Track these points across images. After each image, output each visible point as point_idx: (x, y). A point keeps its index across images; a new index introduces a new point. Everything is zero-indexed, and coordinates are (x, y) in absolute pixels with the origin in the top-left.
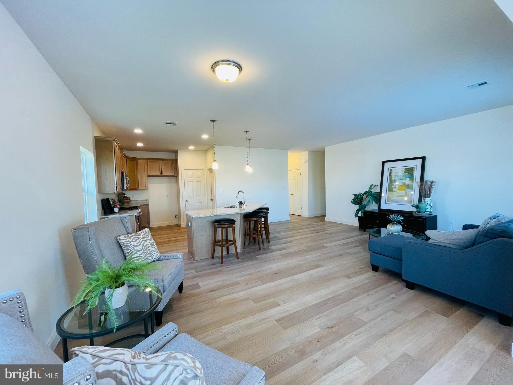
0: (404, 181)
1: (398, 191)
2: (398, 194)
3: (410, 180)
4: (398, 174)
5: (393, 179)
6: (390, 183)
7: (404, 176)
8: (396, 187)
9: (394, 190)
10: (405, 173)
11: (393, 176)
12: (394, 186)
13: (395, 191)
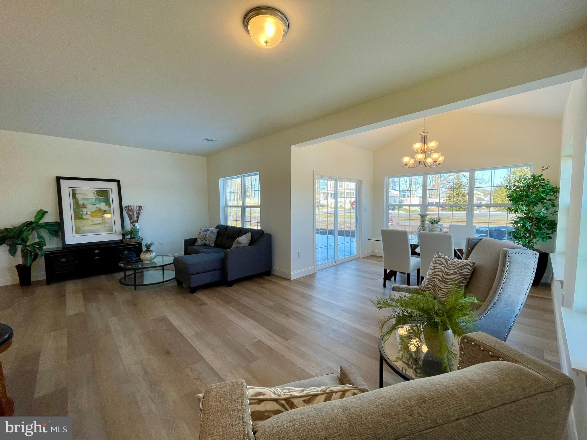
0: (98, 206)
1: (91, 218)
2: (92, 222)
3: (106, 205)
4: (87, 197)
5: (81, 202)
6: (75, 208)
7: (96, 199)
8: (87, 214)
9: (84, 217)
10: (97, 196)
11: (80, 200)
12: (85, 213)
13: (86, 219)
